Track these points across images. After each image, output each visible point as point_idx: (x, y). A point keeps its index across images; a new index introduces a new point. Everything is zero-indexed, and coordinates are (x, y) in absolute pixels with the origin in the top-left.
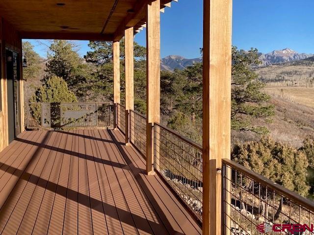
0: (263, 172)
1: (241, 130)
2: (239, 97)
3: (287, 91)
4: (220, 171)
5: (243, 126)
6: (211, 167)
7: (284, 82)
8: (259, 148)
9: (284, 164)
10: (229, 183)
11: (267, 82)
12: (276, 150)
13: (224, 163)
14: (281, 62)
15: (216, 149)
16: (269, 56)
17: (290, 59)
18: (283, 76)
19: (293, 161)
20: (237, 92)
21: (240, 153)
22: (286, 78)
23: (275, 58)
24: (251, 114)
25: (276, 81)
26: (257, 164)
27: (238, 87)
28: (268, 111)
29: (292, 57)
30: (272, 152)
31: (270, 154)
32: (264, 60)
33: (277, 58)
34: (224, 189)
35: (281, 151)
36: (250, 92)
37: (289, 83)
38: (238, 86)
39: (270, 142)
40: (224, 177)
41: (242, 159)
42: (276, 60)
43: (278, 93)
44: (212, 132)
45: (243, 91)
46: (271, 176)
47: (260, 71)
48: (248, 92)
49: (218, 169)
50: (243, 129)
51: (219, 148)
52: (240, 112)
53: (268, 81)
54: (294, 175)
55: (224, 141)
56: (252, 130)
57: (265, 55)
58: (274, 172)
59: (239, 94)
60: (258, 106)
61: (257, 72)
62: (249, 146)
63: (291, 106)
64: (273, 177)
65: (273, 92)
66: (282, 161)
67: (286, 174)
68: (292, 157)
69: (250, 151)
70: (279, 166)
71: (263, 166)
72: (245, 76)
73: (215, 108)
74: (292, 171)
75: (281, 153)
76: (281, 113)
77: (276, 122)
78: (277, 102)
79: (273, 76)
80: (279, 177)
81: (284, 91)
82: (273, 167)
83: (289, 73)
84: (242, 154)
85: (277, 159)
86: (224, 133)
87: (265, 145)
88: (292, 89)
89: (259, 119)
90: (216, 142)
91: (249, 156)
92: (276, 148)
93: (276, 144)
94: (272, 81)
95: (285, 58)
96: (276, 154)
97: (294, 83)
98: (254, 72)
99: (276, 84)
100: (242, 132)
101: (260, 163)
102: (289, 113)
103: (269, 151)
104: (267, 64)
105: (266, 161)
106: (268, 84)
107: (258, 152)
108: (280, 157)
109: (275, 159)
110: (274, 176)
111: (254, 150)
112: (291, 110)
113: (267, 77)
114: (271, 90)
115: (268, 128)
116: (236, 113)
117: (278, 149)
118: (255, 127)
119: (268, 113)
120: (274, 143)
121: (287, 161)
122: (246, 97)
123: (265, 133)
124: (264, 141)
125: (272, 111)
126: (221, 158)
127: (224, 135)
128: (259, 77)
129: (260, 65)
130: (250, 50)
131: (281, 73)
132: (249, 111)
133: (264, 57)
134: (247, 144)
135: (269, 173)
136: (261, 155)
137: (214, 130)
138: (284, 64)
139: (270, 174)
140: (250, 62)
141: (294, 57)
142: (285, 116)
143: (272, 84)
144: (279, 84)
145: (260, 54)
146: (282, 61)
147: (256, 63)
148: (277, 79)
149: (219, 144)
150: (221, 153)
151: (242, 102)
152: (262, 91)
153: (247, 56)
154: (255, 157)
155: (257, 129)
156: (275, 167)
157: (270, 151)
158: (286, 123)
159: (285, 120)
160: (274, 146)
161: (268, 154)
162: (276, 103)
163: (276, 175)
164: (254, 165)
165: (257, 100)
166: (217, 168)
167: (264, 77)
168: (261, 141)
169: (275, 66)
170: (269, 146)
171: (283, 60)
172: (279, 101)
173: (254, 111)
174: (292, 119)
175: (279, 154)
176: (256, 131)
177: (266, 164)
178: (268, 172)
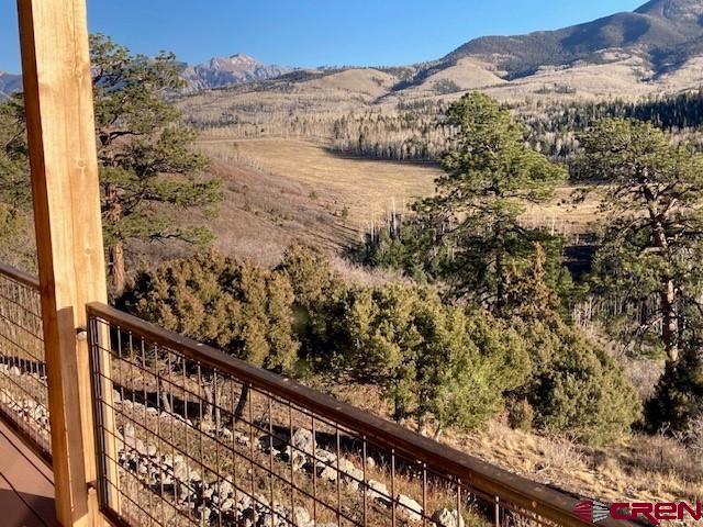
0: (204, 324)
1: (152, 237)
2: (142, 162)
3: (246, 146)
4: (85, 333)
5: (156, 228)
6: (61, 325)
7: (239, 125)
8: (193, 275)
9: (247, 301)
10: (106, 358)
11: (203, 129)
12: (227, 276)
13: (93, 313)
14: (229, 84)
15: (72, 284)
16: (202, 70)
17: (247, 76)
18: (235, 114)
19: (263, 294)
20: (136, 151)
21: (152, 288)
22: (243, 118)
23: (216, 74)
24: (172, 201)
25: (222, 124)
26: (188, 308)
27: (138, 141)
28: (208, 191)
29: (251, 72)
30: (219, 280)
31: (215, 284)
32: (192, 78)
33: (220, 74)
34: (95, 374)
35: (238, 276)
36: (166, 151)
37: (249, 128)
38: (140, 137)
39: (213, 259)
40: (94, 347)
41: (157, 300)
42: (219, 80)
43: (228, 151)
44: (58, 245)
45: (150, 148)
46: (221, 330)
47: (185, 103)
48: (162, 151)
49: (79, 330)
50: (158, 235)
51: (77, 280)
52: (147, 198)
53: (206, 125)
54: (267, 323)
55: (89, 263)
56: (176, 236)
57: (195, 69)
58: (228, 322)
59: (141, 156)
60: (185, 182)
61: (179, 106)
62: (170, 271)
63: (256, 180)
64: (224, 332)
65: (217, 150)
66: (241, 296)
67: (251, 323)
68: (261, 285)
69: (172, 281)
70: (237, 307)
71: (202, 311)
72: (153, 114)
73: (60, 189)
74: (262, 315)
75: (239, 280)
76: (237, 196)
77: (228, 215)
78: (227, 170)
79: (215, 115)
80: (237, 331)
81: (240, 148)
82: (224, 311)
83: (248, 109)
84: (157, 291)
85: (231, 293)
86: (87, 246)
87: (204, 265)
88: (255, 143)
89: (190, 209)
90: (69, 267)
91: (171, 293)
92: (227, 269)
93: (228, 261)
94: (213, 124)
95: (236, 74)
96: (228, 283)
97: (260, 129)
98: (174, 105)
99: (222, 131)
100: (155, 242)
101: (197, 305)
102: (254, 194)
103: (213, 278)
104: (199, 88)
105: (208, 299)
106: (205, 132)
107: (189, 283)
108: (237, 289)
109: (227, 293)
110: (228, 330)
111: (181, 279)
112: (258, 187)
113: (203, 116)
114: (212, 146)
115: (210, 229)
116: (138, 199)
117: (231, 272)
118: (184, 228)
119: (209, 196)
120: (223, 260)
121: (252, 296)
122: (158, 162)
123: (205, 240)
124: (201, 257)
125: (218, 191)
126: (85, 302)
127: (88, 251)
128: (186, 116)
129: (184, 90)
130: (159, 55)
131: (232, 109)
132: (168, 193)
133: (193, 72)
134: (165, 266)
135: (216, 325)
136: (197, 288)
137: (64, 238)
138: (235, 88)
139: (219, 328)
140: (162, 84)
141: (256, 73)
142: (247, 202)
143: (215, 131)
144: (228, 131)
145: (184, 66)
146: (232, 83)
147: (176, 85)
148: (224, 120)
149: (79, 271)
150: (84, 292)
151: (149, 173)
152: (193, 148)
153: (154, 71)
154: (184, 293)
155: (187, 233)
156: (228, 310)
157: (216, 277)
158: (249, 214)
159: (247, 209)
160: (222, 266)
161: (211, 285)
162: (226, 173)
163: (231, 327)
164: (183, 311)
165: (182, 169)
166: (76, 327)
167: (195, 117)
168: (196, 257)
169: (219, 92)
170: (212, 268)
171: (233, 80)
172: (231, 168)
173: (178, 194)
174: (260, 206)
175: (234, 282)
176: (185, 236)
177: (209, 306)
178: (214, 323)
